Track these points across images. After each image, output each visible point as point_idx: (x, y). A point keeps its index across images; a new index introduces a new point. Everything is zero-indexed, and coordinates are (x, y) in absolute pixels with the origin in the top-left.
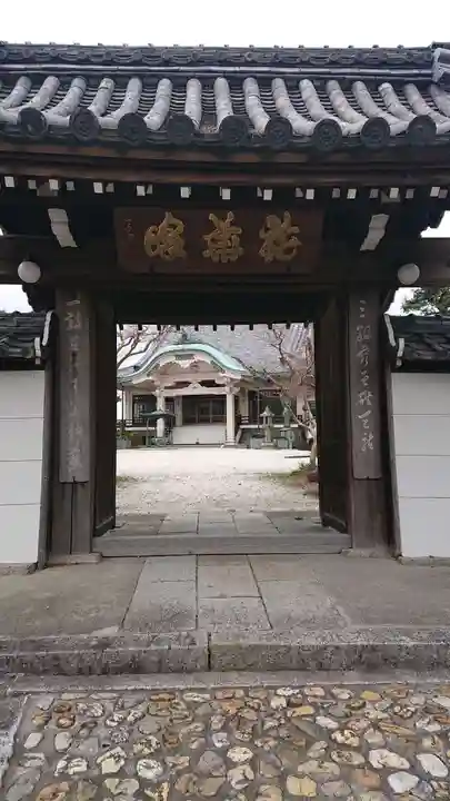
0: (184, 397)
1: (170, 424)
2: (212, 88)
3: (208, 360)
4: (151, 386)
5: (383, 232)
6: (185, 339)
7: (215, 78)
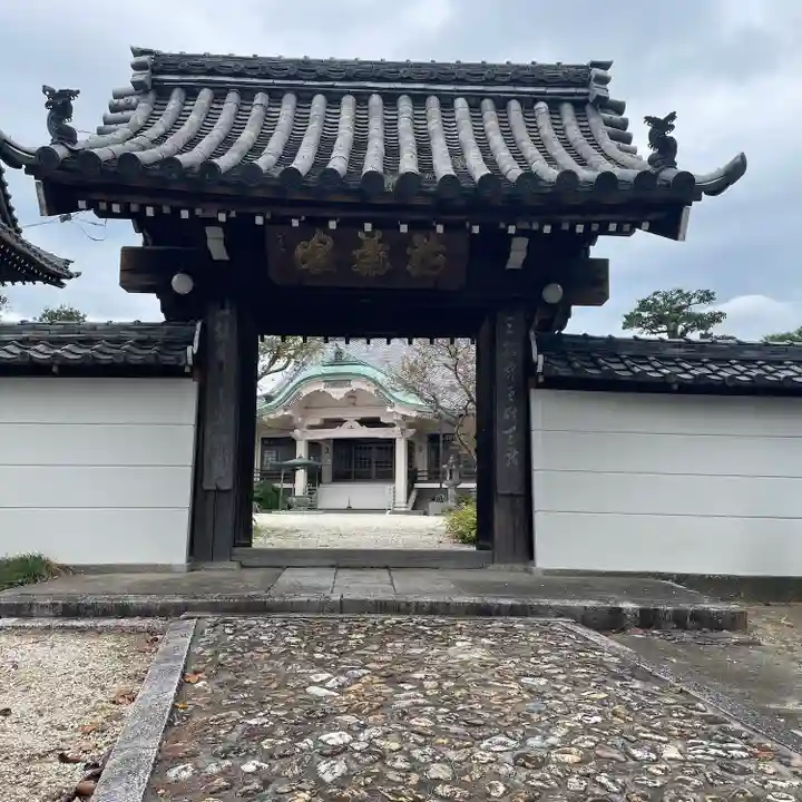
0: (336, 441)
1: (315, 478)
2: (367, 104)
3: (371, 389)
4: (288, 424)
5: (525, 254)
6: (339, 359)
7: (370, 94)
